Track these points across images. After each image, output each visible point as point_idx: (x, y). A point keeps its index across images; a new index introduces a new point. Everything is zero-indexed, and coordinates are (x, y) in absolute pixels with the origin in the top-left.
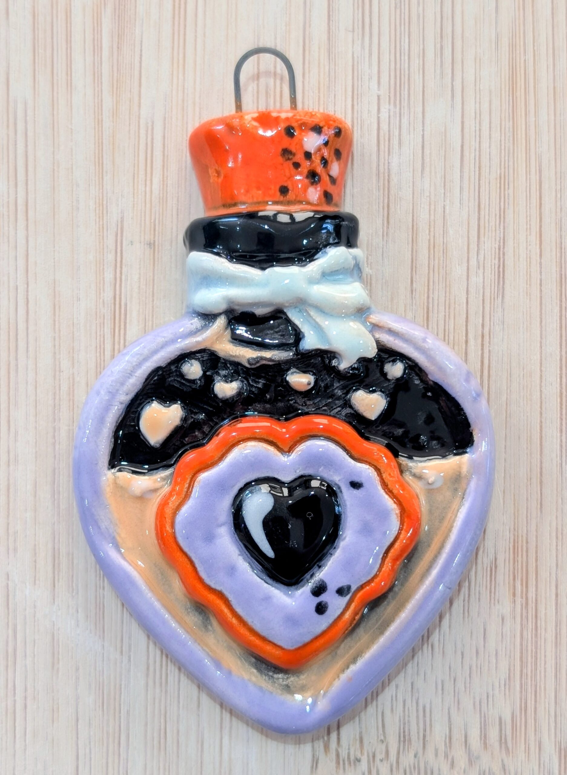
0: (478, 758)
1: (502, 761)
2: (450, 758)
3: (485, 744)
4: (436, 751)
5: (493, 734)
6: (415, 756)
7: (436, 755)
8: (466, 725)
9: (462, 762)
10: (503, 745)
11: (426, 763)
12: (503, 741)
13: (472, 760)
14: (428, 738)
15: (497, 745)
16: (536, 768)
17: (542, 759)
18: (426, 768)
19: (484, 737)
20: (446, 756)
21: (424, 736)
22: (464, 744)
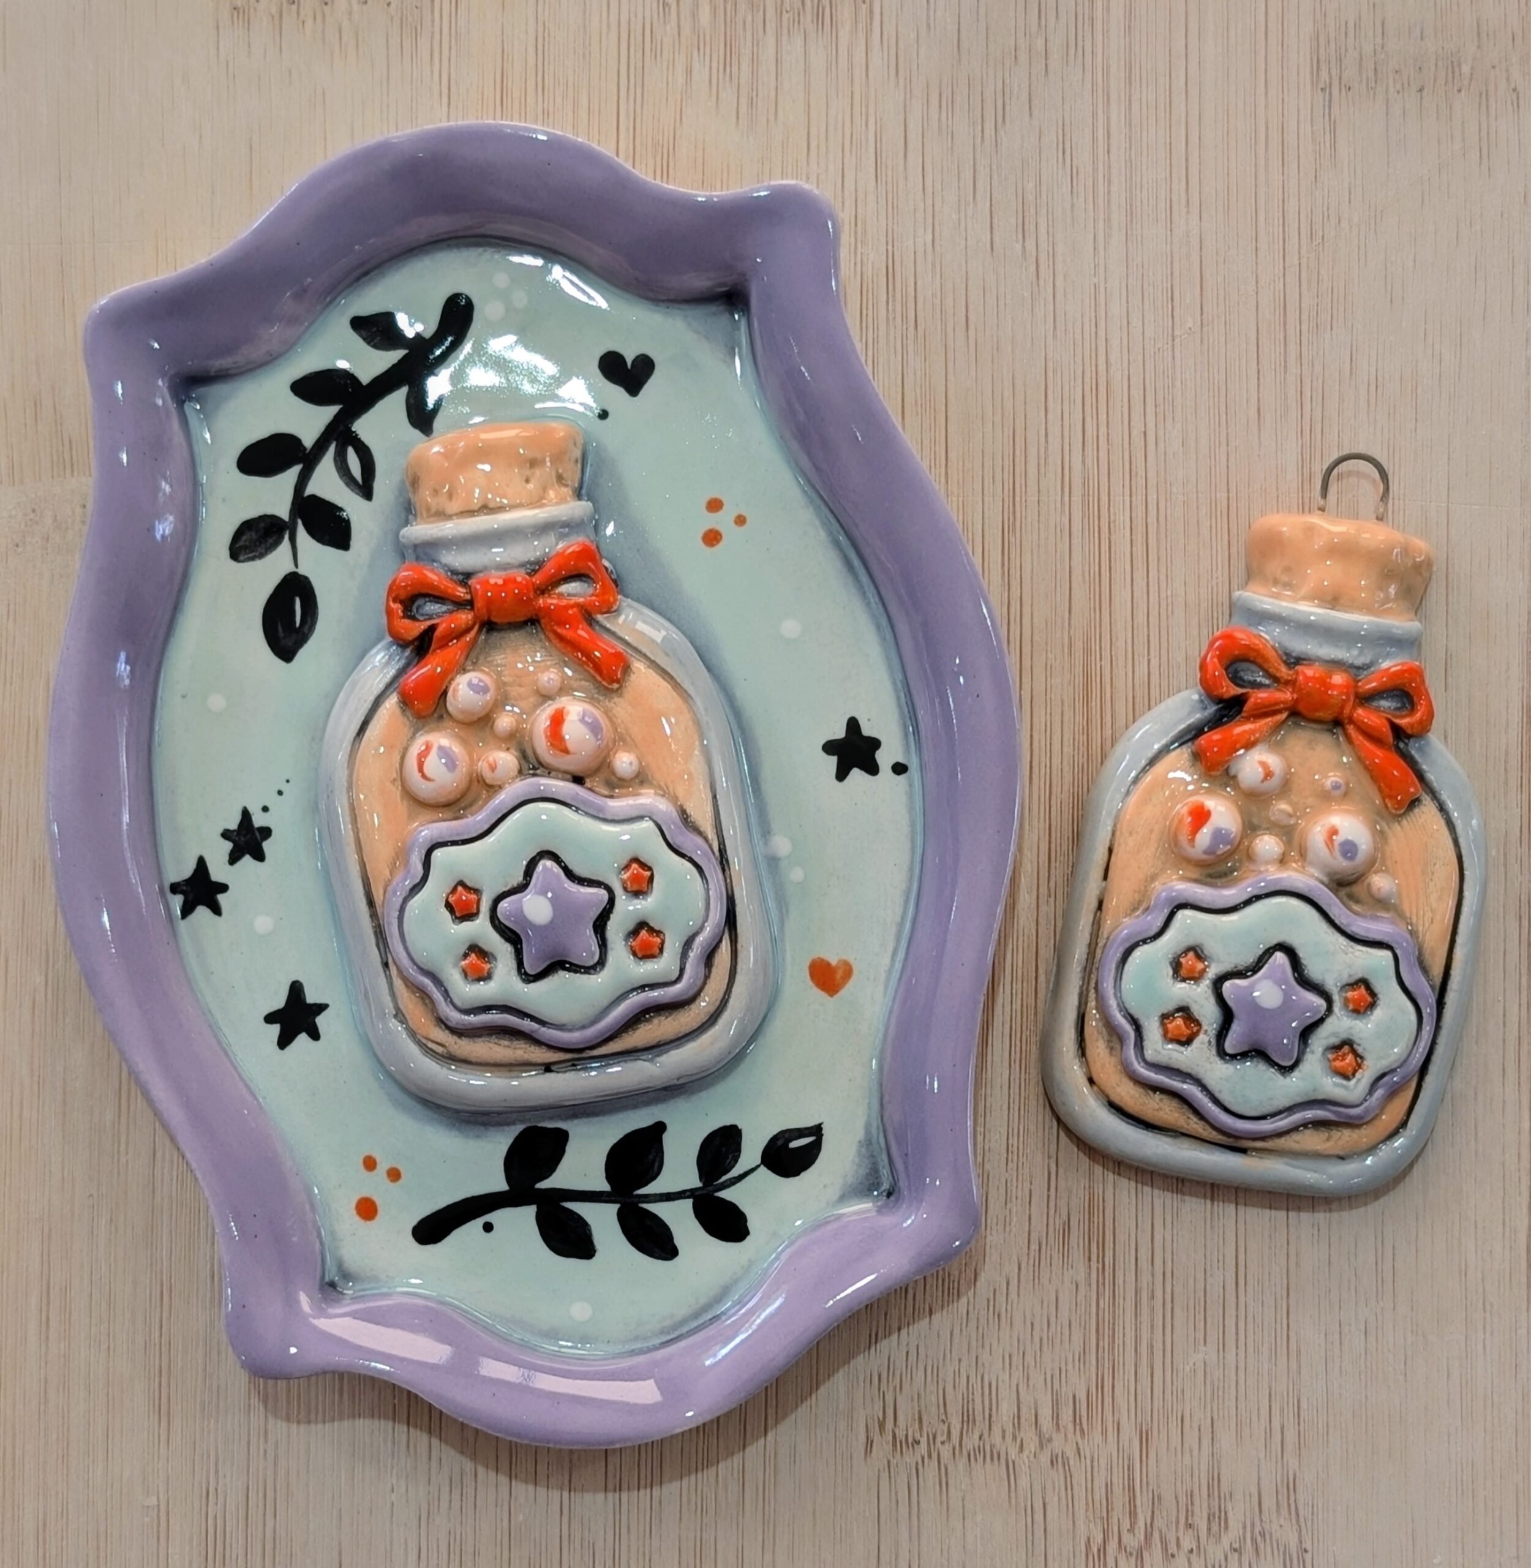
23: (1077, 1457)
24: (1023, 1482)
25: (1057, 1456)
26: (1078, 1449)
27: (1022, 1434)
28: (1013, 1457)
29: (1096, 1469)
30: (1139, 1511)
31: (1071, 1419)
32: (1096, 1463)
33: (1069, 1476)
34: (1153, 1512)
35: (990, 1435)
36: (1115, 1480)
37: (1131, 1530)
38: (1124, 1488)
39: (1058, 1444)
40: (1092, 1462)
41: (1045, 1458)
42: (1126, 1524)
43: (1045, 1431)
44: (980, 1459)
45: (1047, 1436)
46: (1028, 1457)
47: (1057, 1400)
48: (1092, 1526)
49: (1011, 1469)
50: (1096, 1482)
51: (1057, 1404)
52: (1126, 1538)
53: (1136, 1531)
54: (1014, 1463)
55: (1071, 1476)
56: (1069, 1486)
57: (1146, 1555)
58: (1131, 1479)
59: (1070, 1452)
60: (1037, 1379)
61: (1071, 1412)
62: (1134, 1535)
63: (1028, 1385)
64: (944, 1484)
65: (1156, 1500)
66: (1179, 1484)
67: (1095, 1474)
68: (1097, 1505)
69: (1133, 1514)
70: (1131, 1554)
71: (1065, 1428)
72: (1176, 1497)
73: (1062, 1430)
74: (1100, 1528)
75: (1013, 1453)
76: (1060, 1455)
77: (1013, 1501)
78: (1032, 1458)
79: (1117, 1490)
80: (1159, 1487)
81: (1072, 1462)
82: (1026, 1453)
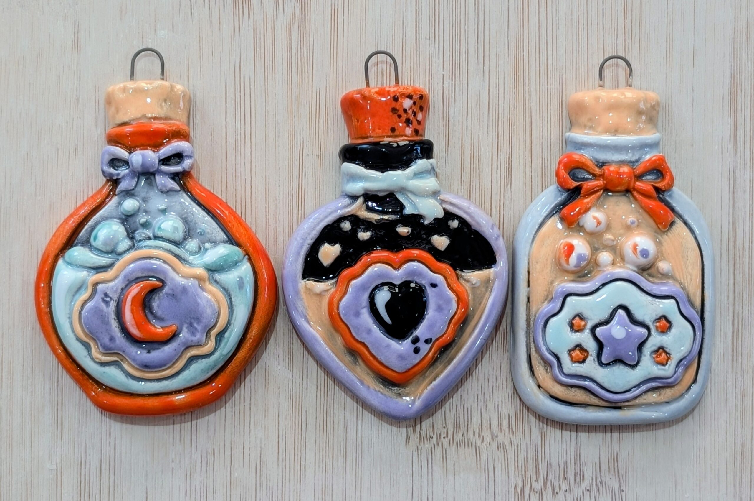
0: (497, 436)
1: (510, 438)
2: (482, 437)
3: (501, 429)
4: (474, 432)
5: (505, 423)
6: (463, 436)
7: (474, 435)
8: (490, 419)
9: (488, 439)
10: (511, 430)
11: (468, 440)
12: (510, 427)
13: (493, 437)
14: (469, 426)
15: (507, 430)
16: (529, 443)
17: (532, 438)
18: (468, 442)
19: (500, 425)
20: (479, 435)
21: (468, 425)
22: (489, 429)
23: (510, 445)
24: (484, 457)
25: (500, 444)
26: (511, 441)
27: (483, 434)
28: (479, 445)
29: (519, 451)
30: (541, 471)
31: (508, 426)
32: (519, 448)
33: (506, 453)
34: (547, 472)
35: (467, 434)
36: (529, 456)
37: (537, 481)
38: (533, 460)
39: (501, 438)
40: (517, 447)
41: (494, 445)
42: (534, 478)
43: (494, 432)
44: (463, 446)
45: (495, 435)
46: (486, 445)
47: (501, 417)
48: (517, 479)
49: (478, 450)
50: (519, 457)
51: (501, 419)
52: (534, 484)
53: (539, 481)
54: (479, 448)
55: (507, 454)
56: (506, 459)
57: (544, 493)
58: (537, 456)
59: (507, 443)
60: (490, 406)
61: (507, 422)
62: (538, 483)
63: (486, 410)
64: (445, 458)
65: (549, 466)
66: (560, 458)
67: (519, 453)
68: (520, 468)
69: (538, 473)
70: (537, 492)
71: (505, 431)
72: (559, 464)
73: (503, 431)
74: (521, 479)
75: (479, 444)
76: (502, 444)
77: (479, 466)
78: (488, 445)
79: (530, 461)
80: (550, 459)
81: (507, 448)
82: (485, 443)
